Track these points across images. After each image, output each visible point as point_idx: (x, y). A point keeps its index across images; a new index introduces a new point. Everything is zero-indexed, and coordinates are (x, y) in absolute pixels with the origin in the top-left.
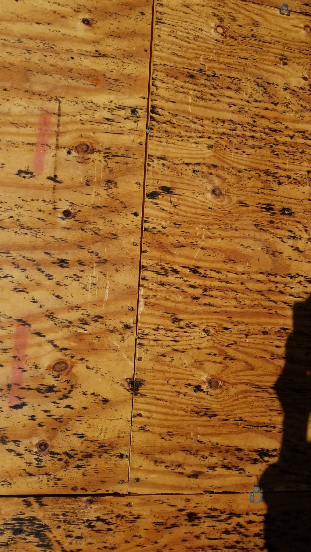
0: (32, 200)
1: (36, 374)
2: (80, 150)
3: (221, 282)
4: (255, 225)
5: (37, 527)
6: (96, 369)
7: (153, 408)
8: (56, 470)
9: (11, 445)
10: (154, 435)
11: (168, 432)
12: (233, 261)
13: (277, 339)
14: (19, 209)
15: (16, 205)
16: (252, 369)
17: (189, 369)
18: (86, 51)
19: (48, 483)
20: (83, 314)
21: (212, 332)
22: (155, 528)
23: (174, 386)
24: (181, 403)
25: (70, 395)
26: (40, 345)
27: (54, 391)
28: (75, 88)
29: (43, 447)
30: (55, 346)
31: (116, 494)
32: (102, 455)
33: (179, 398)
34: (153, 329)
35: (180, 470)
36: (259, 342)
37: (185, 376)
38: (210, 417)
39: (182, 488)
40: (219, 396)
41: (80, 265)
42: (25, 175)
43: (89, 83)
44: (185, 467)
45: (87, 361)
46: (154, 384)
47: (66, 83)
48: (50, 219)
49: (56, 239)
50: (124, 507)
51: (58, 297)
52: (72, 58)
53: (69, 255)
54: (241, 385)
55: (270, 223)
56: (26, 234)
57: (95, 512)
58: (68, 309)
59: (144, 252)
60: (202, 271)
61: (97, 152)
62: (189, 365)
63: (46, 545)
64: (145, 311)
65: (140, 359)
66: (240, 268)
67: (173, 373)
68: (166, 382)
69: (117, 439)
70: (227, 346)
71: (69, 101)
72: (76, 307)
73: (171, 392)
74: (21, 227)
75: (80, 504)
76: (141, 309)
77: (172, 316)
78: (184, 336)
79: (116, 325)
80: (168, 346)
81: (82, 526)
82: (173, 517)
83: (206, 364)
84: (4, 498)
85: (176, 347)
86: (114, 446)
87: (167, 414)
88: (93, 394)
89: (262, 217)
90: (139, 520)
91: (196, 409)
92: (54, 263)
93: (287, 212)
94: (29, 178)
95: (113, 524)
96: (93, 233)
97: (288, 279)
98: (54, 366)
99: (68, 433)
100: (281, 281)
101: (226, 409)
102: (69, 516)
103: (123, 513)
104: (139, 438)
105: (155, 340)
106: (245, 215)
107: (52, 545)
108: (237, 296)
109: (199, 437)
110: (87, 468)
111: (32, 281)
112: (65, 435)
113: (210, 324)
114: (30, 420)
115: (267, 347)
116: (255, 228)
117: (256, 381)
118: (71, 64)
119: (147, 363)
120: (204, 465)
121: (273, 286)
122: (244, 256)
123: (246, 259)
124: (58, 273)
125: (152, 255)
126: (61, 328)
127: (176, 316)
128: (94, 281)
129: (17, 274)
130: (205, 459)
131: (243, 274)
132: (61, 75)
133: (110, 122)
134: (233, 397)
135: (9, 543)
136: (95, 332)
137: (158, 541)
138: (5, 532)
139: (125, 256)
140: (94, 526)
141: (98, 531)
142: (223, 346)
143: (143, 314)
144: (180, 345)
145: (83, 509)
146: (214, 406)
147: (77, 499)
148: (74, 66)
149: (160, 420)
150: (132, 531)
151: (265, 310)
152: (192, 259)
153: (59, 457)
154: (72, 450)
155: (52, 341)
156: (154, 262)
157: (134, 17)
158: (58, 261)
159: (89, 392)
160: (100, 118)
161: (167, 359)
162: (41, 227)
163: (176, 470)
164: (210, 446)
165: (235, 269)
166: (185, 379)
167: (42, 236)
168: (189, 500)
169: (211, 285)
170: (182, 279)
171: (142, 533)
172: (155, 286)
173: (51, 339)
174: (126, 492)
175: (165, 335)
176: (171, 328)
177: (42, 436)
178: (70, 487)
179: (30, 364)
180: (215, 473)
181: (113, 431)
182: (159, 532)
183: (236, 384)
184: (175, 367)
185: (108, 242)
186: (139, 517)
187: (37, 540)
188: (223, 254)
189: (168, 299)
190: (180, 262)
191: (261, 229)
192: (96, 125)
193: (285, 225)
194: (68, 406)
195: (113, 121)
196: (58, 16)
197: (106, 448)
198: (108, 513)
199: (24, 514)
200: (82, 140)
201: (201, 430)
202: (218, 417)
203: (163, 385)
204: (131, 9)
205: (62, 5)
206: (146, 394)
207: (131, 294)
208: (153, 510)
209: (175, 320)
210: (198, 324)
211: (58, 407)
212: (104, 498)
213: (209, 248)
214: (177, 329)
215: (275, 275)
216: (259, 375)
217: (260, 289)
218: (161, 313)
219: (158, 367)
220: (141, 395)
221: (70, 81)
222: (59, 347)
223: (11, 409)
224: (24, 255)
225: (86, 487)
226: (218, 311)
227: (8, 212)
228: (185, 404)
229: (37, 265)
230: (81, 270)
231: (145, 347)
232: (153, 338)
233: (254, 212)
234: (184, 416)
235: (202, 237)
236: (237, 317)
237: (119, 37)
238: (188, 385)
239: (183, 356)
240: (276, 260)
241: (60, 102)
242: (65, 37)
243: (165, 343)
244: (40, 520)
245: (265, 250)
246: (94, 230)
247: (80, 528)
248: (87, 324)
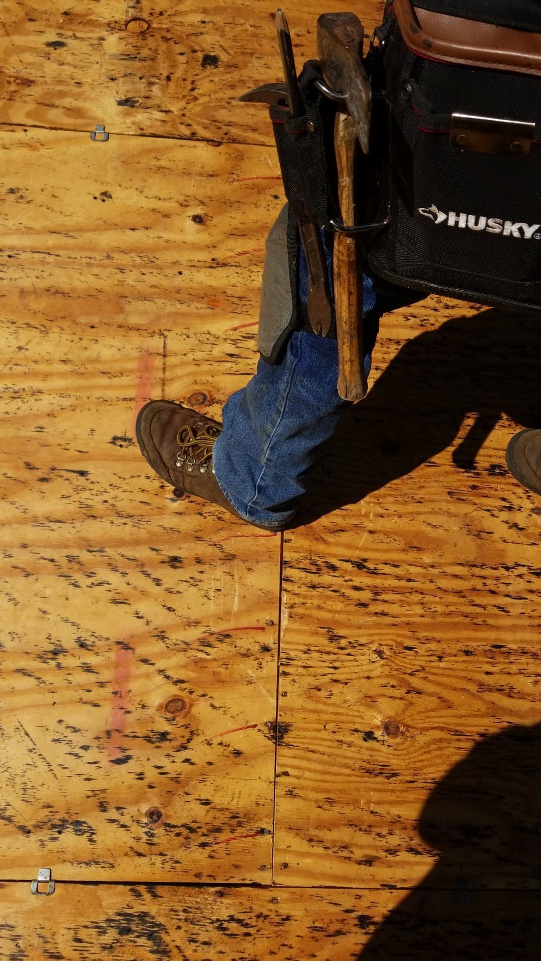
0: (132, 477)
1: (144, 717)
2: (193, 401)
3: (400, 580)
4: (449, 493)
5: (149, 927)
6: (223, 709)
7: (304, 764)
8: (174, 849)
9: (113, 814)
10: (306, 803)
11: (328, 798)
12: (416, 548)
13: (488, 663)
14: (116, 490)
15: (111, 485)
16: (450, 707)
17: (355, 708)
18: (199, 261)
19: (163, 866)
20: (204, 632)
21: (388, 653)
22: (311, 935)
23: (334, 732)
24: (345, 757)
25: (190, 745)
26: (147, 676)
27: (168, 740)
28: (185, 315)
29: (155, 817)
30: (168, 677)
31: (255, 885)
32: (234, 830)
33: (342, 750)
34: (302, 651)
35: (345, 853)
36: (459, 668)
37: (350, 718)
38: (388, 778)
39: (350, 880)
40: (401, 747)
41: (199, 564)
42: (122, 443)
43: (204, 306)
44: (353, 849)
45: (211, 697)
46: (305, 729)
47: (173, 309)
48: (157, 501)
49: (165, 529)
50: (266, 903)
51: (169, 609)
52: (180, 273)
53: (184, 551)
54: (434, 731)
55: (472, 489)
56: (125, 524)
57: (227, 908)
58: (184, 626)
59: (286, 542)
60: (371, 566)
61: (217, 403)
62: (356, 702)
63: (162, 951)
64: (289, 626)
65: (285, 694)
66: (427, 559)
67: (332, 713)
68: (323, 726)
69: (255, 807)
70: (410, 674)
71: (177, 334)
72: (194, 622)
73: (331, 741)
74: (119, 515)
75: (206, 896)
76: (285, 623)
77: (328, 632)
78: (347, 661)
79: (250, 647)
80: (324, 675)
81: (210, 927)
82: (337, 921)
83: (380, 700)
84: (106, 886)
85: (335, 677)
86: (251, 816)
87: (325, 773)
88: (221, 744)
89: (459, 480)
90: (288, 922)
91: (367, 765)
92: (163, 562)
93: (497, 471)
94: (127, 447)
95: (253, 926)
96: (215, 517)
97: (502, 571)
98: (167, 706)
99: (188, 798)
100: (491, 574)
101: (411, 766)
102: (192, 912)
103: (265, 912)
104: (286, 807)
105: (304, 667)
106: (433, 479)
107: (170, 952)
108: (425, 600)
109: (373, 807)
110: (216, 847)
111: (135, 588)
112: (184, 800)
113: (384, 643)
114: (138, 779)
115: (471, 674)
116: (449, 498)
117: (456, 725)
118: (178, 281)
119: (294, 700)
120: (380, 847)
121: (479, 583)
122: (434, 540)
123: (436, 545)
124: (170, 577)
125: (298, 545)
126: (175, 652)
127: (335, 632)
128: (218, 585)
129: (115, 579)
130: (381, 839)
131: (433, 567)
132: (166, 299)
133: (234, 359)
134: (422, 748)
135: (114, 945)
136: (222, 656)
137: (316, 954)
138: (108, 931)
139: (259, 548)
140: (226, 929)
141: (232, 935)
142: (405, 673)
143: (287, 630)
144: (341, 674)
145: (210, 904)
146: (393, 761)
147: (202, 890)
148: (183, 285)
149: (315, 781)
150: (279, 938)
151: (468, 620)
152: (357, 548)
153: (177, 830)
154: (194, 822)
155: (163, 670)
156: (301, 554)
157: (264, 204)
158: (168, 560)
159: (215, 741)
160: (221, 355)
161: (323, 694)
162: (145, 514)
163: (340, 854)
164: (389, 820)
165: (419, 560)
166: (349, 722)
167: (146, 526)
168: (360, 896)
169: (384, 586)
170: (342, 579)
171: (293, 941)
172: (303, 590)
173: (162, 668)
174: (269, 882)
175: (319, 659)
176: (327, 649)
177: (154, 801)
178: (193, 873)
179: (135, 703)
180: (398, 858)
181: (249, 796)
182: (317, 941)
183: (426, 729)
184: (334, 705)
185: (235, 529)
186: (288, 918)
187: (150, 943)
188: (401, 539)
189: (322, 608)
190: (339, 553)
191: (458, 499)
192: (215, 364)
193: (496, 490)
194: (187, 760)
195: (238, 356)
196: (160, 216)
197: (240, 819)
198: (244, 911)
199: (132, 908)
200: (197, 387)
201: (375, 796)
202: (399, 778)
203: (318, 730)
204: (259, 193)
205: (165, 200)
206: (295, 745)
207: (270, 602)
208: (308, 909)
209: (333, 638)
210: (367, 642)
211: (174, 762)
212: (239, 889)
213: (380, 532)
214: (336, 650)
215: (482, 566)
216: (460, 717)
217: (459, 588)
218: (312, 627)
219: (310, 705)
220: (288, 745)
221: (178, 305)
222: (172, 678)
223: (112, 764)
224: (123, 553)
225: (213, 874)
226: (396, 623)
227: (101, 495)
228: (351, 758)
229: (141, 565)
230: (200, 570)
231: (291, 677)
232: (302, 665)
233: (447, 473)
234: (349, 775)
235: (370, 516)
236: (425, 630)
237: (244, 235)
238: (354, 731)
239: (345, 689)
240: (483, 544)
241: (165, 337)
242: (169, 245)
243: (319, 671)
244: (153, 918)
245: (465, 530)
246: (217, 513)
247: (207, 931)
248: (210, 646)
